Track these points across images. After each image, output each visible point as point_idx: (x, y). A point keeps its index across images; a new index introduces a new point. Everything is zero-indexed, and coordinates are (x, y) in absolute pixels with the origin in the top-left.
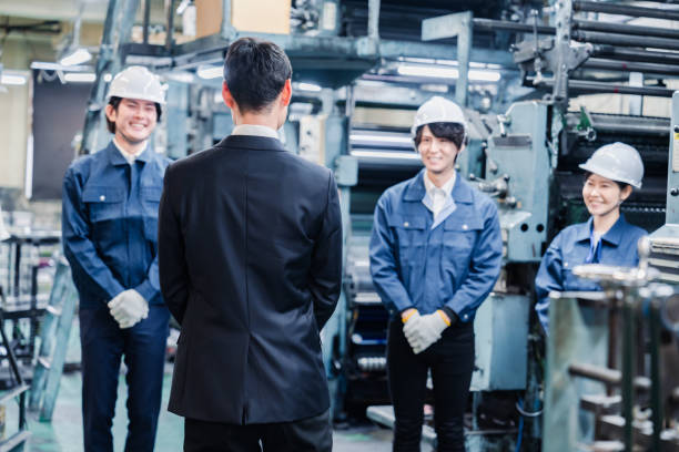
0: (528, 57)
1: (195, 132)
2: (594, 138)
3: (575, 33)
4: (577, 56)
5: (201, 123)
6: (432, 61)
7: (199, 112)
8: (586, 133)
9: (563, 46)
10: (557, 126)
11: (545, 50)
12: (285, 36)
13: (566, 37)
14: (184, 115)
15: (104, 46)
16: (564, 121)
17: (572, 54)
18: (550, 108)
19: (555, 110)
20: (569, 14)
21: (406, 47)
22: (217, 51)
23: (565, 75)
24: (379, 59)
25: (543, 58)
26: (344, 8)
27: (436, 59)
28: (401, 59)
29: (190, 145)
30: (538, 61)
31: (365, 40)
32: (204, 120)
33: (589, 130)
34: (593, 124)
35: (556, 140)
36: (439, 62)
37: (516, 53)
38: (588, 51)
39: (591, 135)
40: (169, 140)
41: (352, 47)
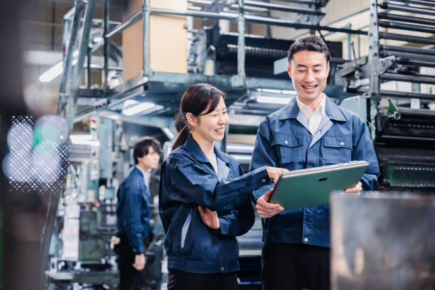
0: (350, 71)
1: (117, 160)
2: (399, 117)
3: (382, 52)
4: (384, 65)
5: (121, 154)
6: (280, 91)
7: (120, 146)
8: (393, 116)
9: (373, 60)
10: (374, 112)
11: (361, 66)
12: (185, 74)
13: (376, 54)
14: (110, 149)
15: (62, 94)
16: (378, 110)
17: (381, 65)
18: (368, 100)
19: (372, 102)
20: (376, 40)
21: (263, 82)
22: (140, 86)
23: (377, 79)
24: (245, 90)
25: (360, 71)
26: (219, 64)
27: (282, 89)
28: (259, 90)
29: (114, 169)
30: (357, 72)
31: (237, 77)
32: (124, 152)
33: (395, 113)
34: (397, 108)
35: (373, 121)
36: (285, 92)
37: (341, 70)
38: (392, 61)
39: (397, 115)
40: (100, 166)
41: (228, 81)
